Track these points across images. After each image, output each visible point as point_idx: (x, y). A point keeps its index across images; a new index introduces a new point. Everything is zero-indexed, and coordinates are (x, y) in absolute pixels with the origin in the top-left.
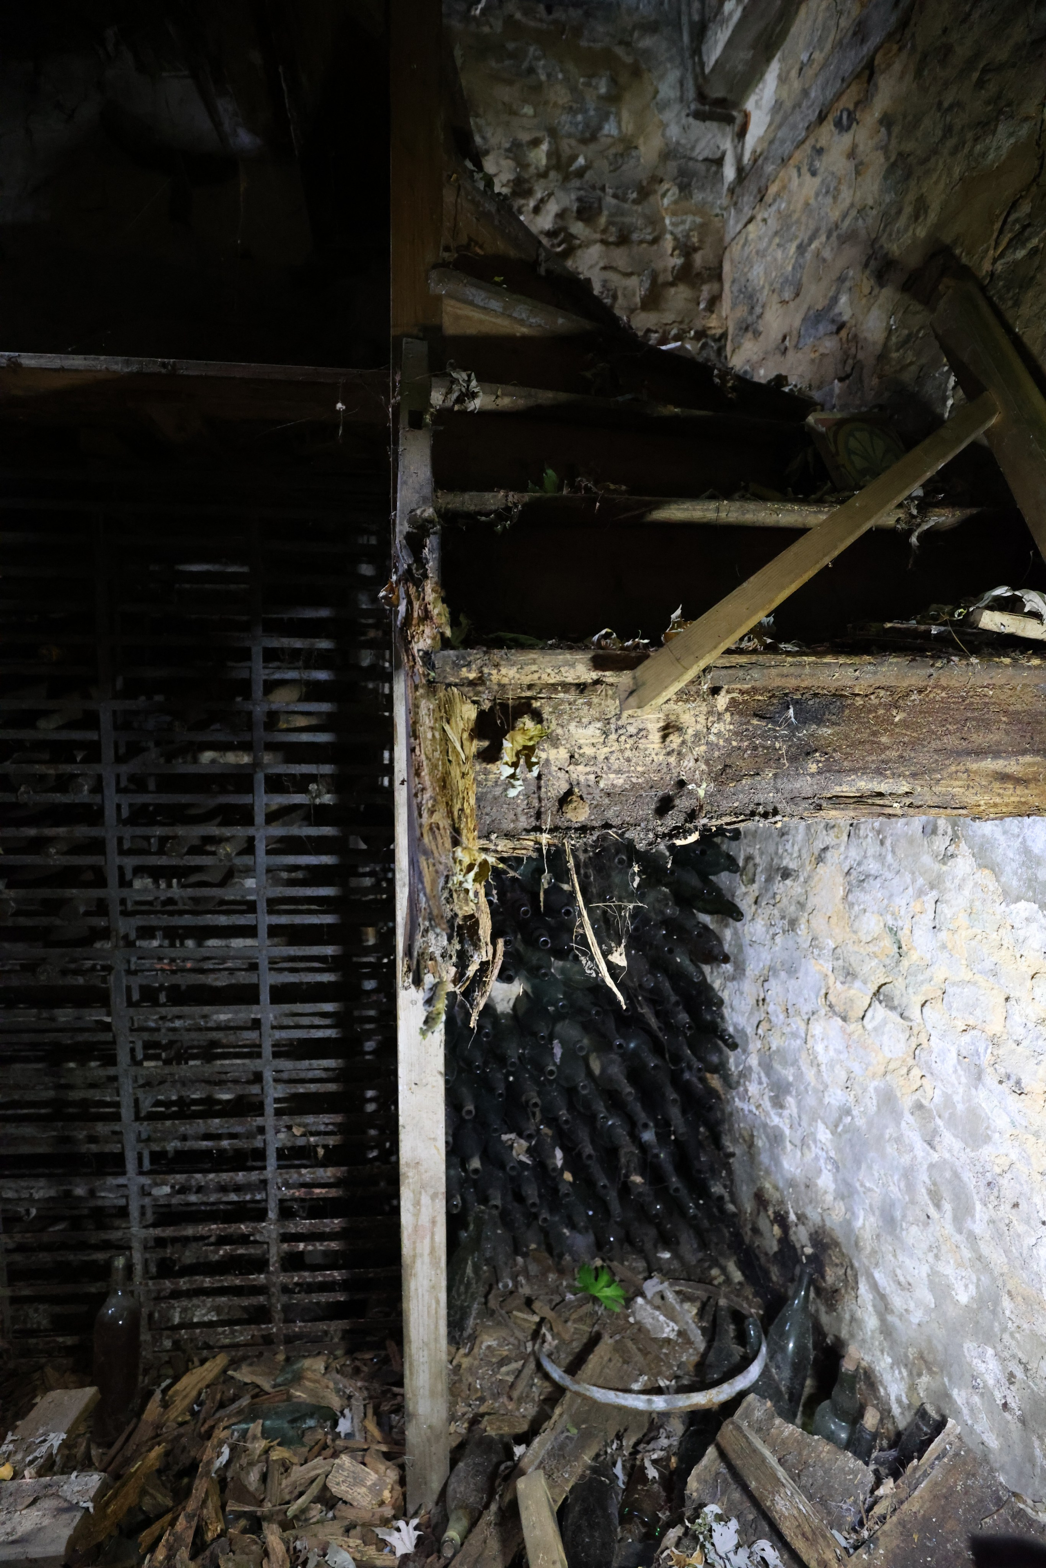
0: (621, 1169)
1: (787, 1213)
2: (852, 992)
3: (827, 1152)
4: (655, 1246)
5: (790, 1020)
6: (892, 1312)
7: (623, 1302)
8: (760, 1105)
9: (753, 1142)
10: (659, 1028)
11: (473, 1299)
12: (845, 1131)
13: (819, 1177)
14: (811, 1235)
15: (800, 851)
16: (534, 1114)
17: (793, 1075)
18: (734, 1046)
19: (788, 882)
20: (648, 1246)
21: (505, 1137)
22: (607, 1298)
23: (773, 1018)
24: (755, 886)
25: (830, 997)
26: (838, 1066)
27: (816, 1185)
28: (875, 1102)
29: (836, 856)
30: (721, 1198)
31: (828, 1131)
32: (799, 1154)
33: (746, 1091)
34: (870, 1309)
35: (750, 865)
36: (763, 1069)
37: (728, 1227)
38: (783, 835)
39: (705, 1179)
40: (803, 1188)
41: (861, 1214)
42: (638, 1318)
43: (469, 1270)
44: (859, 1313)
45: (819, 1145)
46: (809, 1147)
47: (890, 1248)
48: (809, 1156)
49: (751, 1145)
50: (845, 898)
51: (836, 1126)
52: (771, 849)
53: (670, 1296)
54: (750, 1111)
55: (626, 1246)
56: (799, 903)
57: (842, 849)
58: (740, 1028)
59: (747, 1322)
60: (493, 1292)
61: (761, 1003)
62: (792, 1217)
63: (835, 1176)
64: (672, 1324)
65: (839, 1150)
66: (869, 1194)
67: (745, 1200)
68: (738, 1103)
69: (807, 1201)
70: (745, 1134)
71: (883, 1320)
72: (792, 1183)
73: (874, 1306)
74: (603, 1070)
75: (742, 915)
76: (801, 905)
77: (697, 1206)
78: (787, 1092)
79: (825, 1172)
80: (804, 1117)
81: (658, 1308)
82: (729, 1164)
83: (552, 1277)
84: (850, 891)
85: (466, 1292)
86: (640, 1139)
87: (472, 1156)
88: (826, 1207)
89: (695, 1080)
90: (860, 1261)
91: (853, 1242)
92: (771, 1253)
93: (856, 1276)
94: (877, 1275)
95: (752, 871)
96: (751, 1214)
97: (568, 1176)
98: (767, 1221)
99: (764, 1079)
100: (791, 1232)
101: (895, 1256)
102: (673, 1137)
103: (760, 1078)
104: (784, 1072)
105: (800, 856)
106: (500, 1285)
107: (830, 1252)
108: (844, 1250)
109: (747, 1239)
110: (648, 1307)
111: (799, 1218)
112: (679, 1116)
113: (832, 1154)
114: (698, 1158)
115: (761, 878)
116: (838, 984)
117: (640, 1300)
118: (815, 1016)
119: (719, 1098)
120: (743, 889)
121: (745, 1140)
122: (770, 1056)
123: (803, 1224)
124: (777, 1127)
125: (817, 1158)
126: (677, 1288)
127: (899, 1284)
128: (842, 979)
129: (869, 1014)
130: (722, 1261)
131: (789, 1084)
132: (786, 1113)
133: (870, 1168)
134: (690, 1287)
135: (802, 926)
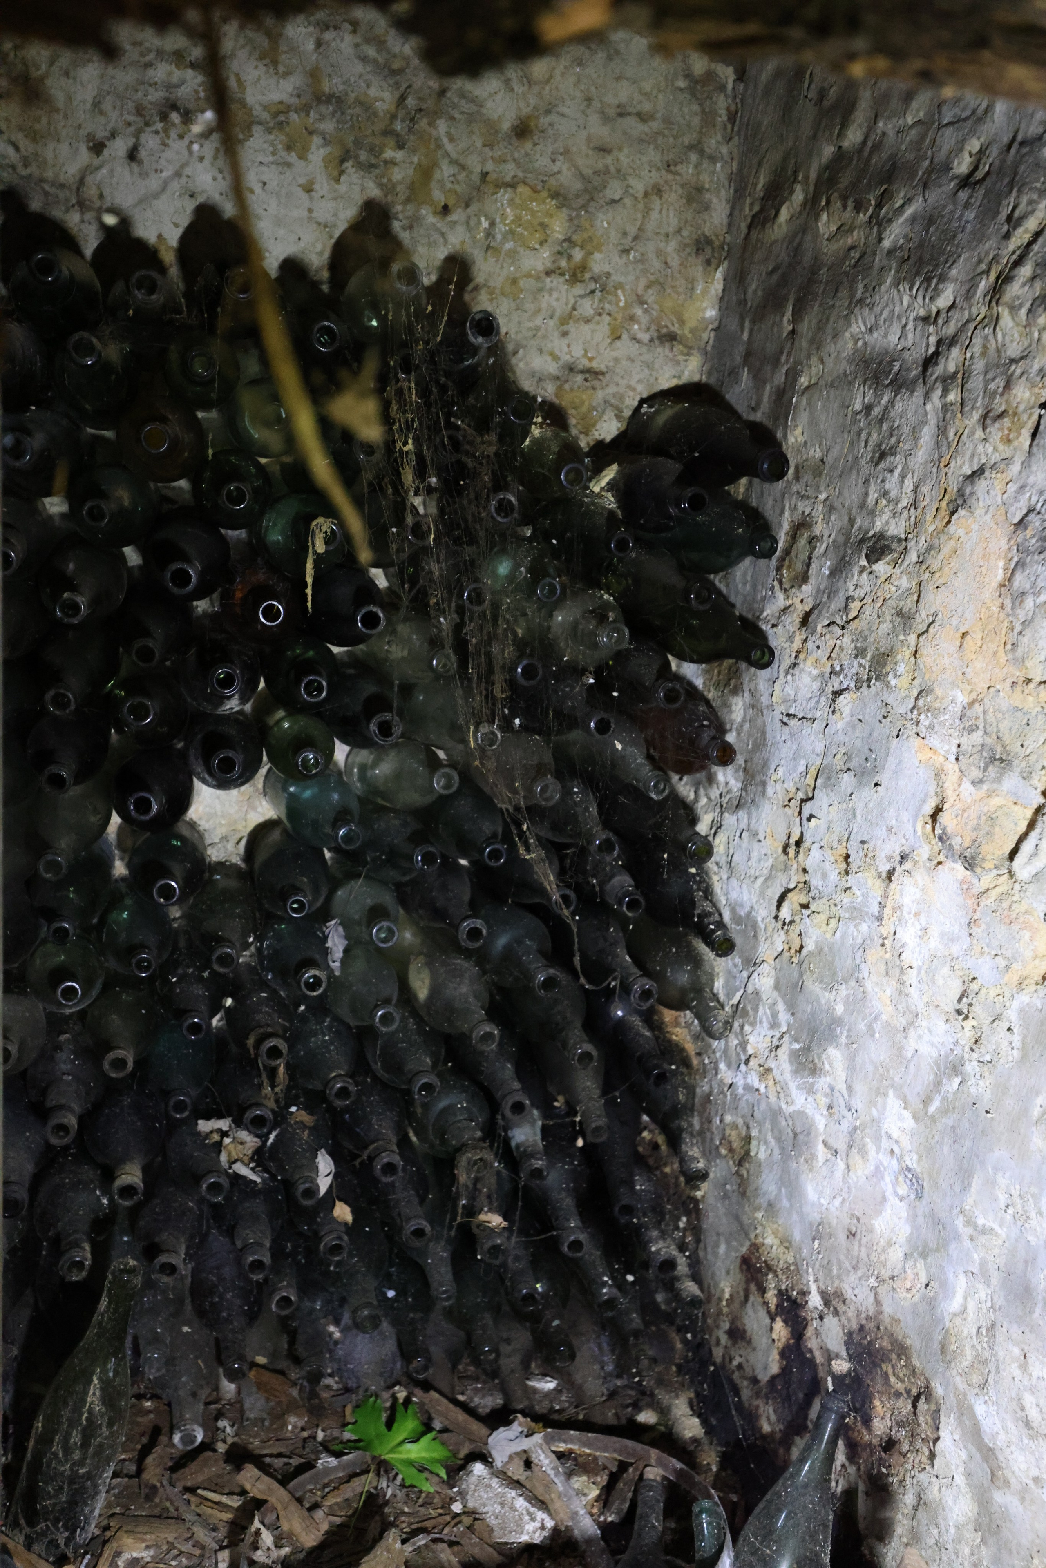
0: (458, 1198)
1: (804, 1293)
2: (996, 801)
3: (900, 1159)
4: (525, 1365)
5: (852, 880)
6: (1007, 1483)
7: (443, 1474)
8: (769, 1070)
9: (747, 1153)
10: (565, 898)
11: (102, 1458)
12: (945, 1111)
13: (878, 1213)
14: (850, 1334)
15: (915, 490)
16: (272, 1073)
17: (847, 1002)
18: (725, 947)
19: (881, 567)
20: (510, 1362)
21: (204, 1126)
22: (411, 1463)
23: (815, 881)
24: (807, 589)
25: (943, 818)
26: (946, 970)
27: (871, 1231)
28: (1016, 1039)
29: (998, 486)
30: (669, 1264)
31: (907, 1114)
32: (841, 1165)
33: (744, 1044)
34: (960, 1480)
35: (803, 542)
36: (783, 997)
37: (681, 1330)
38: (883, 455)
39: (638, 1227)
40: (842, 1237)
41: (961, 1284)
42: (471, 1505)
43: (94, 1396)
44: (933, 1493)
45: (885, 1144)
46: (863, 1152)
47: (1017, 1351)
48: (862, 1170)
49: (744, 1158)
50: (1006, 584)
51: (926, 1102)
52: (852, 497)
53: (545, 1461)
54: (748, 1088)
55: (466, 1366)
56: (900, 613)
57: (1016, 468)
58: (742, 913)
59: (696, 1509)
60: (158, 1450)
61: (792, 851)
62: (815, 1300)
63: (912, 1208)
64: (540, 1515)
65: (927, 1150)
66: (982, 1239)
67: (720, 1273)
68: (726, 1074)
69: (847, 1265)
70: (733, 1135)
71: (983, 1502)
72: (819, 1231)
73: (968, 1475)
74: (434, 991)
75: (772, 653)
76: (905, 618)
77: (620, 1284)
78: (831, 1037)
79: (892, 1200)
80: (859, 1087)
81: (516, 1484)
82: (696, 1201)
83: (293, 1422)
84: (1020, 565)
85: (85, 1445)
86: (507, 1141)
87: (124, 1159)
88: (886, 1274)
89: (636, 1021)
90: (946, 1384)
91: (936, 1346)
92: (764, 1378)
93: (936, 1415)
94: (980, 1409)
95: (804, 556)
96: (731, 1300)
97: (343, 1212)
98: (762, 1313)
99: (784, 1017)
100: (809, 1332)
101: (1024, 1367)
102: (580, 1143)
103: (775, 1015)
104: (827, 997)
105: (914, 504)
106: (177, 1438)
107: (886, 1367)
108: (917, 1363)
109: (718, 1353)
110: (495, 1482)
111: (827, 1303)
112: (596, 1093)
113: (911, 1161)
114: (631, 1184)
115: (821, 569)
116: (967, 785)
117: (478, 1468)
118: (908, 865)
119: (686, 1062)
120: (781, 600)
121: (731, 1150)
122: (800, 964)
123: (836, 1313)
124: (801, 1113)
125: (878, 1173)
126: (562, 1447)
127: (1028, 1424)
128: (976, 774)
129: (1027, 847)
130: (662, 1396)
131: (837, 1021)
132: (822, 1083)
133: (992, 1183)
134: (588, 1444)
135: (901, 668)
